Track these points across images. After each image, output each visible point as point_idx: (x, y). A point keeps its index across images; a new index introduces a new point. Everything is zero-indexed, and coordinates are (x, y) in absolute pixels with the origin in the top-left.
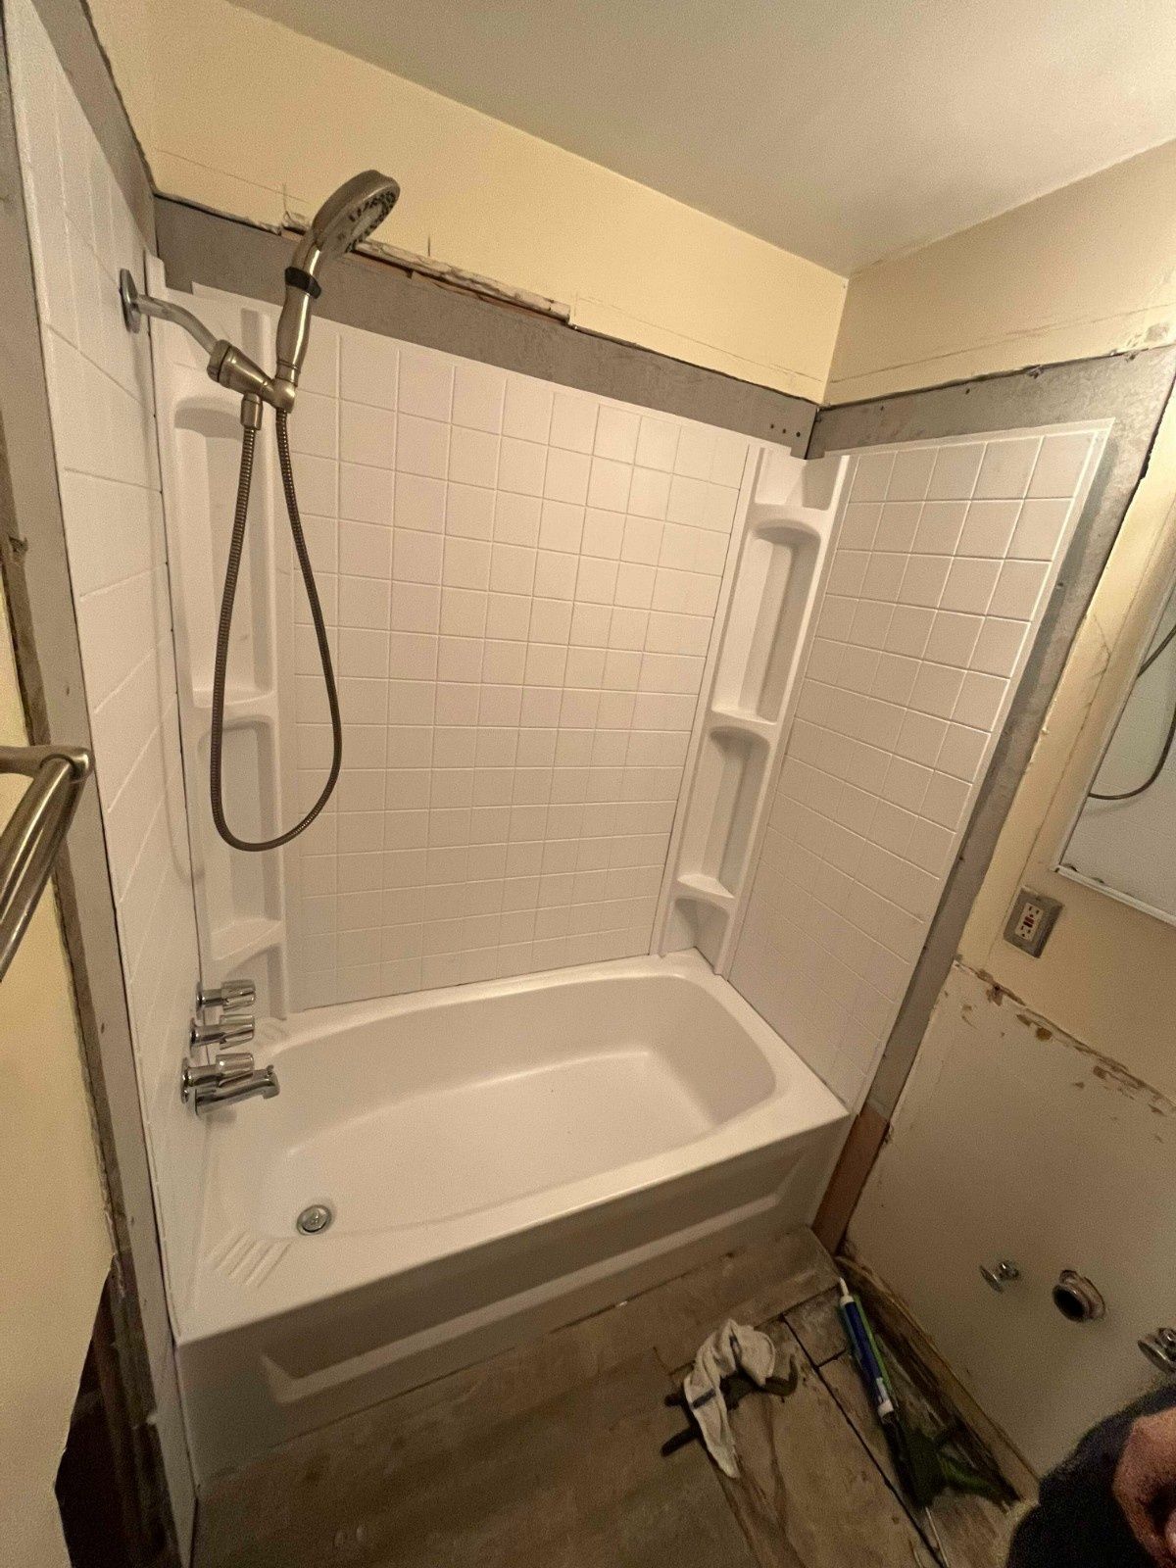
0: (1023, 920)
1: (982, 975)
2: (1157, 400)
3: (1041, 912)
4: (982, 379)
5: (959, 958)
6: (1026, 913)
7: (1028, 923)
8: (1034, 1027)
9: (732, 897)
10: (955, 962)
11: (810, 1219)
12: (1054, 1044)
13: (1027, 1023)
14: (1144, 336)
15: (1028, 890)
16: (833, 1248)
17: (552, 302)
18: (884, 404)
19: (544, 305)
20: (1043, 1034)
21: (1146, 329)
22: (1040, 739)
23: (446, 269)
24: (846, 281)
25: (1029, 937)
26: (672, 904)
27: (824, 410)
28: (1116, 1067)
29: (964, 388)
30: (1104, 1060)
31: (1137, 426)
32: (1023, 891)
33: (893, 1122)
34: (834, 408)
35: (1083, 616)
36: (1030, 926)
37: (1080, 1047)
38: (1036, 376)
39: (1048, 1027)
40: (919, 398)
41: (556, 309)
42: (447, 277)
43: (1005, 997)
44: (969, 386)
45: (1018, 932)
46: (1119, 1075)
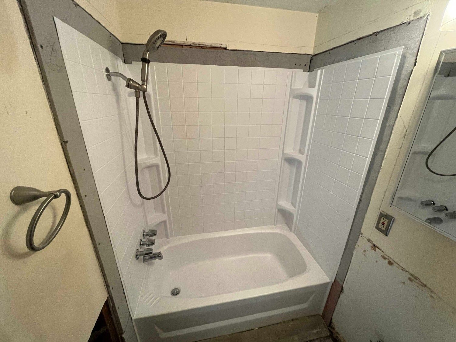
0: (381, 223)
1: (369, 240)
2: (419, 37)
3: (387, 220)
4: (360, 39)
5: (362, 234)
6: (382, 221)
7: (383, 224)
8: (387, 261)
9: (294, 209)
10: (361, 235)
11: (321, 313)
12: (394, 267)
13: (385, 258)
14: (413, 15)
15: (382, 212)
16: (328, 324)
17: (221, 44)
18: (331, 51)
19: (219, 46)
20: (390, 263)
21: (413, 13)
22: (384, 160)
23: (191, 43)
24: (317, 15)
25: (384, 229)
26: (277, 210)
27: (312, 56)
28: (416, 278)
29: (354, 43)
30: (411, 275)
31: (412, 48)
32: (381, 213)
33: (344, 286)
34: (316, 55)
35: (397, 117)
36: (384, 225)
37: (403, 270)
38: (377, 35)
39: (391, 260)
40: (340, 48)
41: (222, 46)
42: (192, 45)
43: (377, 249)
44: (355, 42)
45: (380, 227)
46: (417, 281)
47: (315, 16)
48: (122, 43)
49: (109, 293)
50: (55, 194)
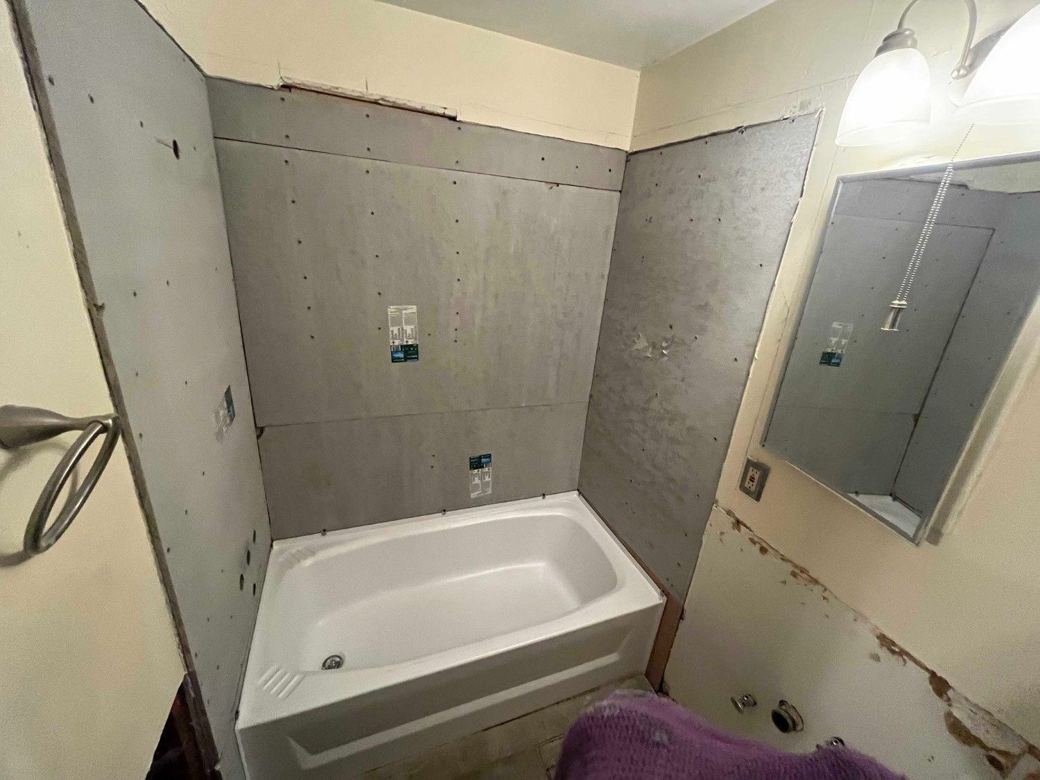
0: (748, 478)
1: (729, 513)
2: (808, 148)
3: (758, 473)
4: (714, 134)
5: (716, 502)
6: (750, 474)
7: (752, 479)
8: (758, 546)
10: (715, 505)
11: (644, 668)
12: (770, 558)
13: (754, 542)
14: (798, 107)
15: (750, 458)
16: (657, 687)
17: (445, 108)
18: (663, 151)
19: (441, 111)
20: (763, 550)
21: (799, 102)
22: (754, 363)
23: (377, 98)
24: (638, 73)
25: (753, 489)
27: (630, 156)
28: (803, 571)
29: (702, 141)
30: (796, 566)
31: (797, 164)
32: (748, 461)
33: (685, 607)
34: (636, 153)
35: (774, 285)
36: (753, 482)
37: (783, 559)
38: (743, 132)
39: (765, 545)
40: (680, 147)
41: (448, 112)
42: (380, 102)
43: (742, 527)
44: (707, 139)
45: (747, 485)
46: (805, 576)
47: (634, 77)
48: (206, 77)
49: (188, 664)
50: (106, 422)
